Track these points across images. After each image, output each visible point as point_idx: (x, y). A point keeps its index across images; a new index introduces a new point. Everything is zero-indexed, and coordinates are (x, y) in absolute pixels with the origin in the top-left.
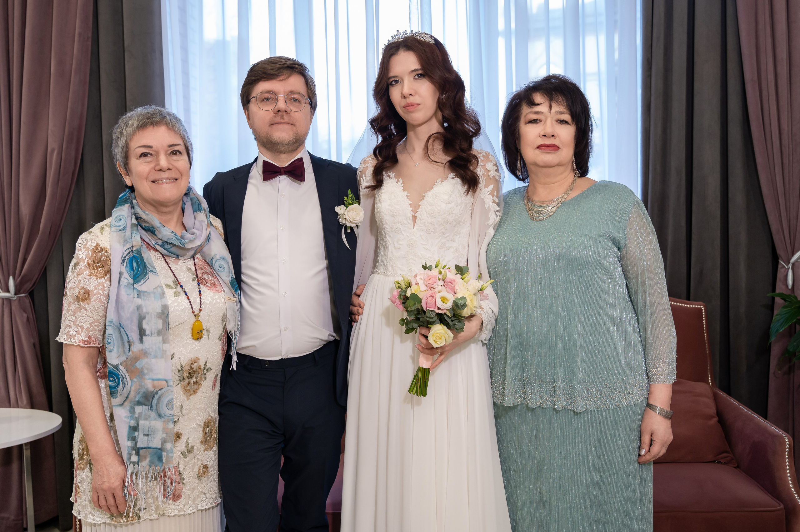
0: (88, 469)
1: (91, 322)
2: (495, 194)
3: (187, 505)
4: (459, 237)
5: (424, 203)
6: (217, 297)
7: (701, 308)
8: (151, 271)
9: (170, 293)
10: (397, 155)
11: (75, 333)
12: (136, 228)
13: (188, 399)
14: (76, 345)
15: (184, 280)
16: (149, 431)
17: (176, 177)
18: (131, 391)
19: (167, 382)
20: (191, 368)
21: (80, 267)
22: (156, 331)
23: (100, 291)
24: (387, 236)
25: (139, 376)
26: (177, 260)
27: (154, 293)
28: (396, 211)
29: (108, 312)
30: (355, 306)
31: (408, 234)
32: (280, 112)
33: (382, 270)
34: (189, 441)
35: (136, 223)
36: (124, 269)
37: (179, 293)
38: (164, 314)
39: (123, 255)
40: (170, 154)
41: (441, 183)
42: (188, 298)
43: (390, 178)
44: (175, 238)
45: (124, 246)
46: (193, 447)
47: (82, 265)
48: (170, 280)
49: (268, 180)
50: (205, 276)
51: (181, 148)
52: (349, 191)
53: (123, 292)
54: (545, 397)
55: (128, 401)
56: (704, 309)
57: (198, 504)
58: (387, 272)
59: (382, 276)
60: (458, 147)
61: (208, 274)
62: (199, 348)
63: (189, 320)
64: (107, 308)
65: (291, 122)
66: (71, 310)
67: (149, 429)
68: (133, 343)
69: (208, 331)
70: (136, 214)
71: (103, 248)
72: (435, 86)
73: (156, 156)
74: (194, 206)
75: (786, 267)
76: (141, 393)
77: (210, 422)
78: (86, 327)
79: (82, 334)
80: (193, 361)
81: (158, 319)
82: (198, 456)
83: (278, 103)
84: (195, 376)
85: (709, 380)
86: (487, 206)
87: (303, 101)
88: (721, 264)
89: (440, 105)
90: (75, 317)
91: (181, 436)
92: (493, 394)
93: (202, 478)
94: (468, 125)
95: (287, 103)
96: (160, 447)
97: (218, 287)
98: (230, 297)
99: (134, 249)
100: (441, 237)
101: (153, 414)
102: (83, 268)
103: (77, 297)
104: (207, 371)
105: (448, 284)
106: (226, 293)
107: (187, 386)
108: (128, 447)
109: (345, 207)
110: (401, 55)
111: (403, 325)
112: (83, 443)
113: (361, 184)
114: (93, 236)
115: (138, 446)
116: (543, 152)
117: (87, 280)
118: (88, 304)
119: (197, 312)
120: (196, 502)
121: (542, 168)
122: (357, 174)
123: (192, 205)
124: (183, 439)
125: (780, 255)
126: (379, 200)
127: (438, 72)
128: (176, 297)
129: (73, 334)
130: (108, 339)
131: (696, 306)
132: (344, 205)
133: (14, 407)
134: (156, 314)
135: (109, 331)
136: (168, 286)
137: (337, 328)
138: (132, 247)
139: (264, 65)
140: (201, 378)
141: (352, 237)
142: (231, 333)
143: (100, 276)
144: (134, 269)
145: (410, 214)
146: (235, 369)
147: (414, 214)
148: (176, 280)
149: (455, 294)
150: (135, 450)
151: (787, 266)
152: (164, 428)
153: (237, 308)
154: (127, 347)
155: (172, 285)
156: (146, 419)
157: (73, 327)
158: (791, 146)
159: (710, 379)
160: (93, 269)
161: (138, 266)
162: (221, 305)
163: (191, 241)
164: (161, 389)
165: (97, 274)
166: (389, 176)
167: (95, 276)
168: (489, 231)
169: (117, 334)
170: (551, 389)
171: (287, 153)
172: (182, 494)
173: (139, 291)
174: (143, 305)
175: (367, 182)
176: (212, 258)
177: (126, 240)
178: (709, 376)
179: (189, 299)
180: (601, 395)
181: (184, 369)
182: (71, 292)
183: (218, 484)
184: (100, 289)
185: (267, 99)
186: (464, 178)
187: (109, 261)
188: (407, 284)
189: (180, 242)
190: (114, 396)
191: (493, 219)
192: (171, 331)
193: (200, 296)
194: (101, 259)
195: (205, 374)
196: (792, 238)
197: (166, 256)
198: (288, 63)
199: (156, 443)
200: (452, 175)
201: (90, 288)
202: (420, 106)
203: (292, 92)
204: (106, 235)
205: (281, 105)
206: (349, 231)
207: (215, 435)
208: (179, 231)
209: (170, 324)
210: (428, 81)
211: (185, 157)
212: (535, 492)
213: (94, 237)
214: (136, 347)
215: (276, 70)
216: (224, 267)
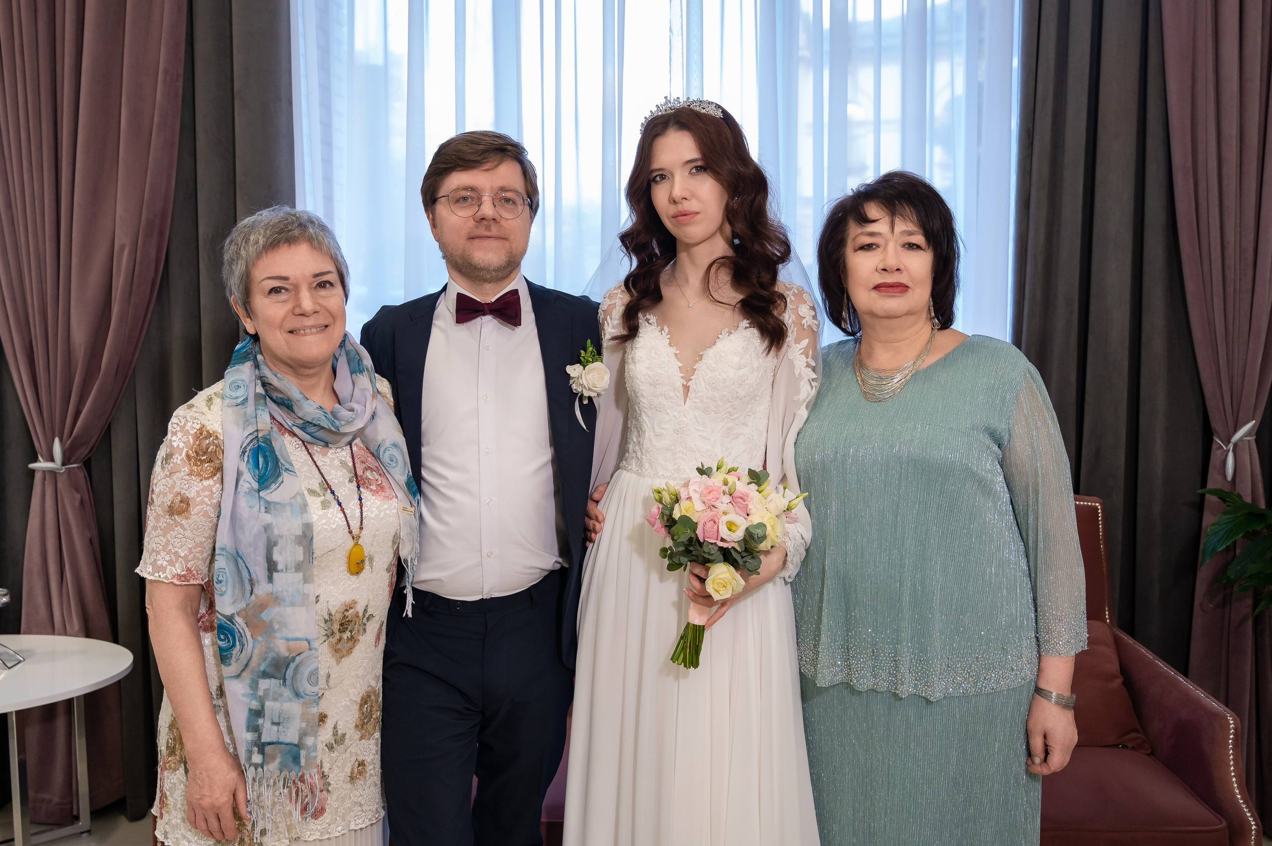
0: (182, 770)
1: (191, 546)
2: (810, 353)
3: (335, 823)
4: (754, 419)
5: (700, 366)
6: (386, 506)
7: (1097, 507)
8: (287, 469)
9: (314, 503)
10: (661, 288)
11: (165, 563)
12: (262, 401)
13: (338, 663)
14: (167, 582)
15: (336, 482)
16: (279, 717)
17: (326, 323)
18: (254, 656)
19: (309, 643)
20: (345, 617)
21: (175, 461)
22: (293, 565)
23: (206, 499)
24: (643, 415)
25: (266, 633)
26: (326, 449)
27: (291, 505)
28: (658, 378)
29: (218, 533)
30: (591, 518)
31: (675, 414)
32: (484, 221)
33: (634, 465)
34: (338, 727)
35: (263, 392)
36: (244, 467)
37: (329, 502)
38: (306, 538)
39: (242, 444)
40: (316, 288)
41: (729, 335)
42: (342, 510)
43: (649, 324)
44: (324, 418)
45: (244, 430)
46: (344, 735)
47: (178, 459)
48: (315, 483)
49: (463, 323)
50: (368, 474)
51: (333, 277)
52: (589, 341)
53: (243, 502)
54: (881, 675)
55: (248, 670)
56: (1101, 509)
57: (350, 822)
58: (641, 470)
59: (634, 476)
60: (755, 280)
61: (372, 470)
62: (358, 585)
63: (343, 545)
64: (217, 525)
65: (503, 236)
66: (160, 527)
67: (279, 715)
68: (258, 583)
69: (371, 559)
70: (262, 377)
71: (211, 432)
72: (722, 184)
73: (295, 291)
74: (352, 364)
75: (1225, 448)
76: (269, 659)
77: (369, 696)
78: (182, 554)
79: (177, 565)
80: (347, 606)
81: (297, 546)
82: (350, 748)
83: (483, 207)
84: (350, 628)
85: (1106, 615)
86: (797, 372)
87: (519, 201)
88: (1127, 440)
89: (730, 214)
90: (165, 539)
91: (325, 719)
92: (800, 660)
93: (357, 781)
94: (772, 246)
95: (495, 206)
96: (296, 742)
97: (388, 492)
98: (406, 507)
99: (260, 435)
100: (726, 420)
101: (287, 692)
102: (179, 462)
103: (170, 507)
104: (368, 619)
105: (737, 500)
106: (400, 501)
107: (337, 644)
108: (247, 741)
109: (582, 367)
110: (670, 136)
111: (664, 557)
112: (175, 730)
113: (604, 330)
114: (196, 412)
115: (263, 740)
116: (885, 296)
117: (186, 482)
118: (187, 518)
119: (356, 531)
120: (348, 818)
121: (883, 320)
122: (598, 313)
123: (349, 362)
124: (330, 723)
125: (1215, 430)
126: (633, 359)
127: (728, 164)
128: (325, 509)
129: (162, 565)
130: (219, 575)
131: (1090, 504)
132: (580, 362)
133: (59, 634)
134: (293, 538)
135: (221, 562)
136: (312, 492)
137: (565, 550)
138: (257, 431)
139: (460, 147)
140: (358, 631)
141: (590, 411)
142: (406, 561)
143: (206, 476)
144: (260, 467)
145: (679, 383)
146: (410, 615)
147: (685, 383)
148: (324, 482)
149: (748, 515)
150: (258, 746)
151: (1226, 446)
152: (303, 714)
153: (416, 523)
154: (248, 588)
155: (318, 490)
156: (275, 699)
157: (163, 554)
158: (1238, 267)
159: (1107, 613)
160: (196, 465)
161: (266, 462)
162: (392, 519)
163: (349, 422)
164: (300, 654)
165: (202, 473)
166: (647, 320)
167: (199, 475)
168: (800, 412)
169: (232, 565)
170: (890, 664)
171: (494, 282)
172: (327, 807)
173: (268, 503)
174: (274, 524)
175: (613, 327)
176: (379, 446)
177: (248, 421)
178: (1107, 608)
179: (344, 513)
180: (969, 673)
181: (334, 618)
182: (161, 500)
183: (379, 789)
184: (206, 497)
185: (465, 199)
186: (763, 329)
187: (221, 452)
188: (673, 497)
189: (333, 423)
190: (226, 662)
191: (807, 392)
192: (316, 563)
193: (361, 505)
194: (208, 449)
195: (365, 624)
196: (1235, 405)
197: (309, 443)
198: (496, 143)
199: (291, 735)
200: (745, 323)
201: (191, 494)
202: (699, 217)
203: (503, 189)
204: (215, 410)
205: (487, 209)
206: (586, 402)
207: (378, 714)
208: (329, 404)
209: (314, 551)
210: (712, 177)
211: (339, 289)
212: (861, 814)
213: (197, 414)
214: (263, 589)
215: (479, 154)
216: (397, 459)
